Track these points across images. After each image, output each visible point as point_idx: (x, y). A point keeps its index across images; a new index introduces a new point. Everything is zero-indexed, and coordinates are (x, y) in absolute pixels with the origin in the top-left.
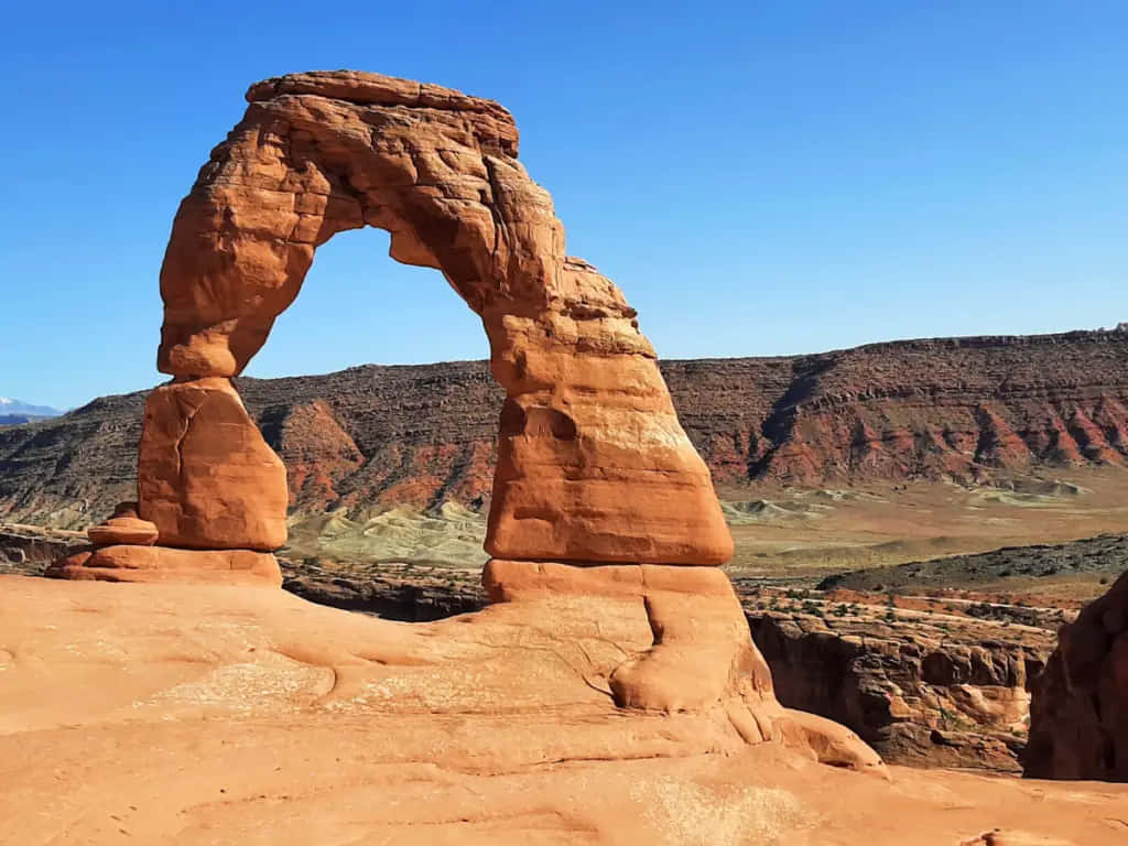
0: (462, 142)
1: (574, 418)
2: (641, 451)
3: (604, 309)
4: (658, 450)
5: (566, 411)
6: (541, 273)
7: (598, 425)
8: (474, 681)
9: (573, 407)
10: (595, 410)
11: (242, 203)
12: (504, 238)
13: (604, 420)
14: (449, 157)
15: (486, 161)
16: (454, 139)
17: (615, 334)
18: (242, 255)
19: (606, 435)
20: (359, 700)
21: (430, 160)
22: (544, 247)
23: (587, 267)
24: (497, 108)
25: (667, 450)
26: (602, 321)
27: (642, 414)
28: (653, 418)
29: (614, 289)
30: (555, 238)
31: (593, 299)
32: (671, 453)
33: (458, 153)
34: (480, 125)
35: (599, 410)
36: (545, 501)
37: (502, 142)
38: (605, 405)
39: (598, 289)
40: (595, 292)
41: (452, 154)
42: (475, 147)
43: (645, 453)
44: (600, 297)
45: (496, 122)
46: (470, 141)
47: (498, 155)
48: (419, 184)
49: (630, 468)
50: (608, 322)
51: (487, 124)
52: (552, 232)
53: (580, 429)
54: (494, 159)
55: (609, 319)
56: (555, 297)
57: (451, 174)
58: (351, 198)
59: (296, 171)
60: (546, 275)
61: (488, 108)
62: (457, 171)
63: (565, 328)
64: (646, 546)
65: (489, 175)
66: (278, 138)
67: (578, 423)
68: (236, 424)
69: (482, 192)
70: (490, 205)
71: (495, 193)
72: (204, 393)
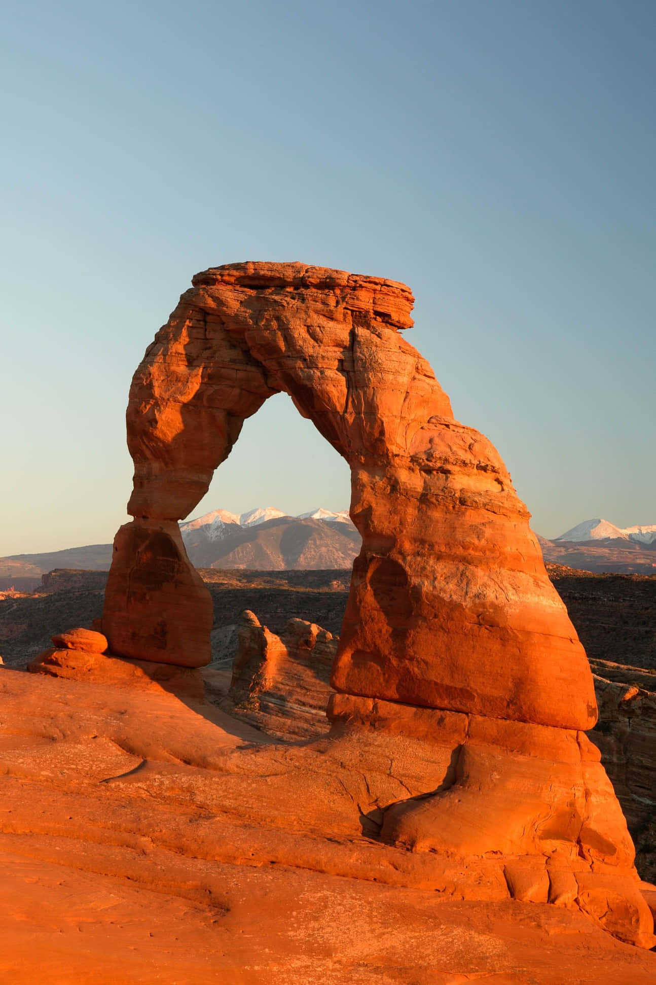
0: (331, 318)
1: (407, 569)
2: (464, 604)
3: (449, 467)
4: (483, 605)
5: (401, 562)
6: (382, 433)
7: (427, 577)
9: (409, 558)
10: (428, 563)
11: (162, 378)
12: (353, 401)
13: (433, 572)
14: (316, 332)
15: (353, 334)
16: (323, 315)
18: (162, 420)
19: (434, 587)
21: (296, 336)
22: (389, 409)
23: (451, 426)
24: (376, 284)
25: (493, 605)
26: (447, 478)
27: (474, 568)
28: (487, 574)
29: (476, 447)
30: (408, 400)
31: (440, 458)
32: (497, 608)
33: (323, 327)
34: (350, 301)
35: (431, 562)
36: (375, 644)
37: (377, 313)
38: (439, 557)
39: (454, 448)
40: (448, 450)
41: (318, 329)
42: (345, 320)
43: (468, 606)
44: (451, 455)
45: (373, 296)
46: (340, 316)
47: (367, 326)
48: (289, 357)
49: (452, 619)
50: (454, 479)
51: (358, 299)
52: (404, 395)
53: (411, 579)
54: (361, 331)
55: (456, 477)
56: (397, 455)
57: (314, 347)
58: (253, 369)
59: (206, 349)
60: (387, 435)
61: (361, 285)
62: (320, 344)
63: (409, 484)
64: (471, 697)
65: (353, 345)
66: (194, 322)
67: (410, 573)
68: (170, 559)
69: (341, 361)
70: (348, 372)
71: (353, 361)
72: (150, 532)
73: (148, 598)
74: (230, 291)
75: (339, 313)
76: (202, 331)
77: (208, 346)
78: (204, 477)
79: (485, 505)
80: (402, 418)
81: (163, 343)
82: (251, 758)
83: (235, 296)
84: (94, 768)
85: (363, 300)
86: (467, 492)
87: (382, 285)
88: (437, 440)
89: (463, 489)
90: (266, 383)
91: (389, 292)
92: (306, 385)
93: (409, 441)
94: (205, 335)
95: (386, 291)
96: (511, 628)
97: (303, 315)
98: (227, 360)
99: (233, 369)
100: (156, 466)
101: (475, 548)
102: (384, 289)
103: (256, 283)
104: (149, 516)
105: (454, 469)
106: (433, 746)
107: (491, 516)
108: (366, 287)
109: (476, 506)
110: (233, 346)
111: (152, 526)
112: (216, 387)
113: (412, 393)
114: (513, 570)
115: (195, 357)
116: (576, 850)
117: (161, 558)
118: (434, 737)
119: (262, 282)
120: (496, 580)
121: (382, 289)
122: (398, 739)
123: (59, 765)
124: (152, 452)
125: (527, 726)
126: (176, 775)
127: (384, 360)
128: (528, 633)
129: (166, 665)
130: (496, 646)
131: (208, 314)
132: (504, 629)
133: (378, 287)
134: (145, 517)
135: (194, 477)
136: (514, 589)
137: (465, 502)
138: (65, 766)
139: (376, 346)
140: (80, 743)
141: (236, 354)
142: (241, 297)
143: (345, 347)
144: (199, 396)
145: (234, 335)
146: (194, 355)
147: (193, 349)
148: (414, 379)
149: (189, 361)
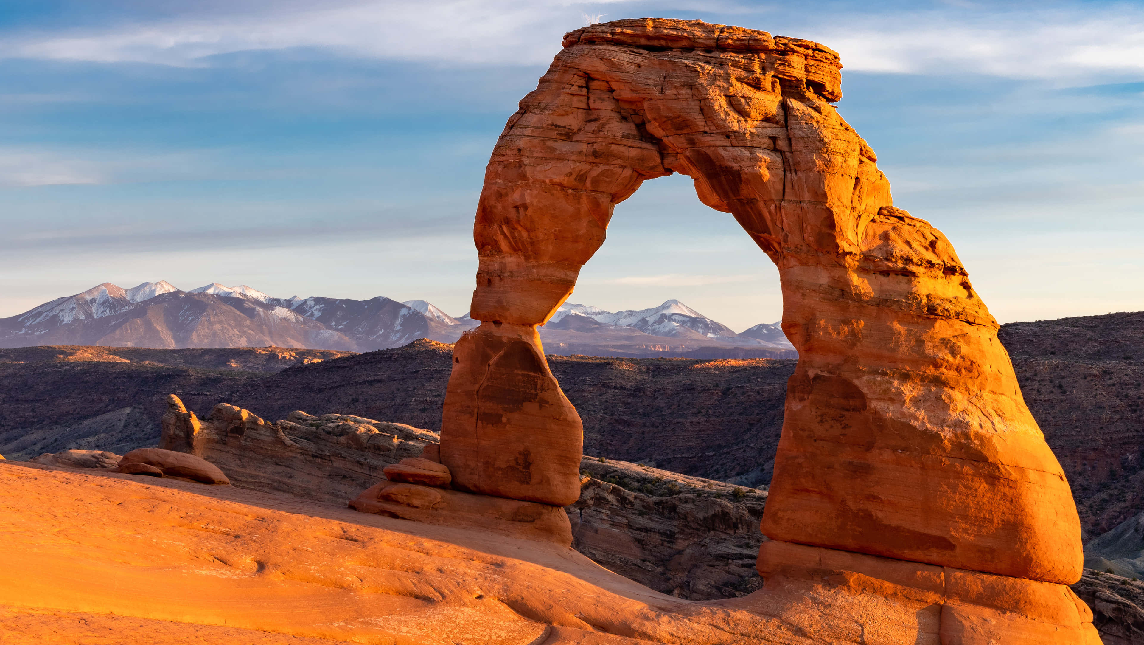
0: (757, 85)
1: (865, 390)
2: (942, 434)
3: (912, 268)
4: (967, 436)
5: (856, 382)
6: (833, 226)
7: (892, 400)
9: (865, 377)
10: (891, 383)
11: (534, 156)
12: (793, 188)
13: (900, 394)
14: (740, 104)
15: (784, 106)
16: (748, 84)
18: (532, 206)
19: (902, 413)
21: (717, 108)
22: (839, 199)
23: (906, 219)
24: (807, 47)
25: (979, 436)
26: (910, 281)
27: (950, 390)
28: (966, 397)
29: (940, 244)
30: (859, 188)
31: (902, 257)
32: (984, 439)
33: (750, 98)
34: (781, 68)
35: (896, 383)
36: (825, 482)
37: (810, 83)
38: (905, 377)
39: (915, 245)
40: (907, 248)
41: (743, 100)
42: (774, 91)
43: (948, 437)
44: (913, 254)
45: (805, 62)
46: (768, 86)
47: (802, 98)
48: (705, 132)
49: (928, 453)
50: (919, 283)
51: (790, 65)
52: (854, 181)
53: (870, 402)
54: (794, 103)
55: (920, 280)
56: (850, 253)
57: (739, 121)
58: (648, 146)
59: (590, 121)
60: (838, 229)
61: (792, 49)
62: (748, 119)
63: (863, 288)
64: (950, 546)
65: (786, 120)
66: (575, 89)
67: (869, 396)
68: (532, 374)
69: (774, 139)
70: (782, 153)
71: (790, 140)
72: (505, 340)
73: (504, 420)
74: (625, 52)
75: (767, 81)
76: (584, 99)
77: (592, 117)
78: (571, 273)
79: (958, 314)
80: (853, 209)
81: (535, 113)
82: (686, 624)
83: (631, 59)
84: (494, 637)
85: (795, 66)
86: (935, 298)
87: (814, 50)
88: (893, 235)
89: (930, 294)
90: (662, 163)
91: (822, 58)
92: (731, 168)
93: (860, 236)
94: (588, 104)
95: (819, 57)
96: (1002, 464)
97: (723, 84)
98: (619, 134)
99: (625, 145)
100: (511, 261)
101: (949, 367)
102: (817, 54)
103: (655, 43)
104: (503, 321)
105: (920, 270)
106: (906, 607)
107: (967, 328)
108: (798, 52)
109: (947, 316)
110: (624, 118)
111: (506, 333)
112: (603, 167)
113: (863, 180)
114: (995, 393)
115: (576, 130)
117: (520, 372)
118: (905, 596)
119: (663, 43)
120: (978, 405)
121: (816, 55)
122: (862, 598)
123: (452, 636)
124: (510, 242)
125: (1019, 581)
127: (830, 138)
128: (1021, 470)
129: (530, 503)
130: (982, 486)
131: (594, 79)
132: (995, 465)
133: (810, 52)
134: (498, 323)
135: (560, 274)
136: (999, 415)
137: (935, 310)
138: (458, 635)
139: (818, 122)
140: (465, 605)
141: (629, 128)
142: (639, 60)
143: (777, 123)
144: (581, 178)
145: (626, 106)
146: (575, 127)
147: (573, 121)
148: (861, 162)
149: (568, 135)
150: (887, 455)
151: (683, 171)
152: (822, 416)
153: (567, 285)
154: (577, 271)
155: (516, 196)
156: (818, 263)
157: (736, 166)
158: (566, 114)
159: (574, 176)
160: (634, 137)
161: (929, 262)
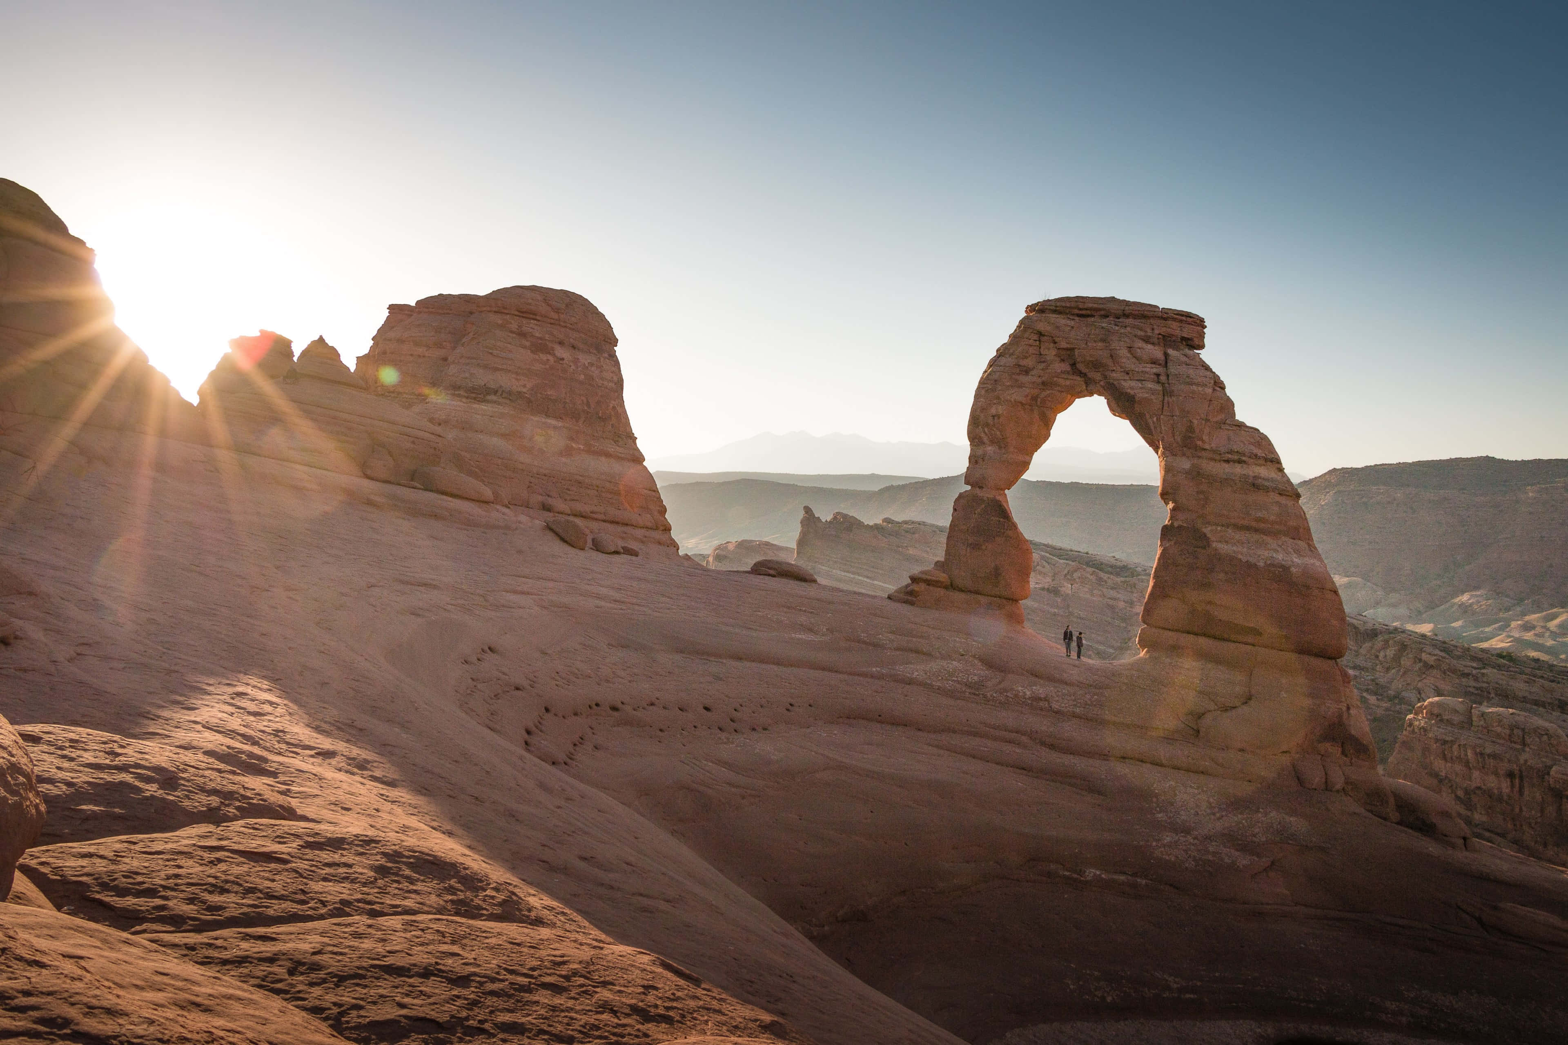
0: (1147, 340)
1: (1210, 536)
2: (1258, 564)
5: (1205, 530)
6: (1192, 431)
7: (1226, 542)
8: (1090, 700)
9: (1211, 528)
10: (1227, 532)
13: (1233, 539)
14: (1136, 353)
15: (1166, 355)
16: (1142, 339)
17: (1255, 477)
19: (1232, 550)
20: (1008, 694)
21: (1120, 355)
22: (1198, 414)
23: (1244, 427)
24: (1181, 315)
25: (1282, 566)
26: (1243, 467)
27: (1266, 537)
28: (1276, 542)
29: (1265, 443)
30: (1212, 407)
31: (1237, 451)
32: (1286, 569)
33: (1142, 349)
34: (1164, 329)
35: (1231, 532)
37: (1183, 338)
39: (1248, 444)
40: (1242, 446)
41: (1138, 350)
42: (1158, 344)
43: (1262, 566)
44: (1245, 449)
45: (1180, 325)
46: (1156, 340)
47: (1176, 348)
48: (1114, 370)
50: (1248, 468)
51: (1168, 327)
52: (1208, 402)
53: (1213, 543)
54: (1171, 352)
55: (1250, 466)
56: (1204, 449)
57: (1135, 363)
58: (1078, 378)
59: (1041, 362)
61: (1171, 316)
62: (1141, 362)
63: (1212, 471)
64: (1260, 634)
65: (1166, 362)
66: (1031, 342)
67: (1213, 539)
68: (1001, 520)
69: (1158, 375)
70: (1163, 384)
71: (1168, 376)
72: (985, 498)
73: (984, 547)
74: (1064, 319)
75: (1154, 338)
76: (1037, 348)
77: (1042, 360)
78: (1027, 458)
79: (1273, 489)
80: (1207, 420)
83: (1067, 323)
85: (1173, 328)
86: (1258, 478)
87: (1186, 317)
88: (1233, 438)
90: (1087, 388)
91: (1193, 322)
92: (1129, 393)
93: (1211, 438)
94: (1040, 351)
95: (1191, 322)
97: (1125, 339)
98: (1059, 371)
99: (1063, 378)
100: (990, 449)
101: (1266, 522)
103: (1084, 312)
104: (984, 486)
105: (1250, 460)
106: (1232, 671)
107: (1279, 498)
108: (1174, 318)
109: (1267, 490)
110: (1063, 360)
111: (986, 494)
113: (1215, 401)
114: (1294, 539)
115: (1031, 368)
116: (1340, 750)
117: (995, 519)
119: (1089, 312)
120: (1283, 547)
121: (1187, 320)
124: (989, 438)
126: (1034, 688)
129: (998, 599)
131: (1044, 335)
133: (1183, 318)
134: (981, 487)
135: (1021, 458)
137: (1259, 486)
139: (1186, 364)
141: (1066, 367)
142: (1072, 323)
143: (1160, 365)
144: (1034, 398)
145: (1064, 352)
146: (1031, 366)
147: (1029, 362)
148: (1214, 390)
149: (1027, 371)
150: (1222, 576)
151: (1100, 395)
152: (1181, 551)
153: (1025, 466)
154: (1032, 457)
155: (993, 411)
156: (1184, 455)
157: (1132, 392)
158: (1026, 357)
159: (1030, 397)
160: (1068, 373)
161: (1256, 455)
